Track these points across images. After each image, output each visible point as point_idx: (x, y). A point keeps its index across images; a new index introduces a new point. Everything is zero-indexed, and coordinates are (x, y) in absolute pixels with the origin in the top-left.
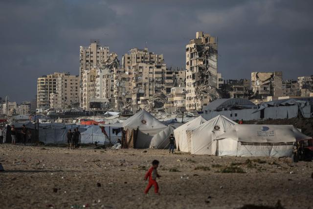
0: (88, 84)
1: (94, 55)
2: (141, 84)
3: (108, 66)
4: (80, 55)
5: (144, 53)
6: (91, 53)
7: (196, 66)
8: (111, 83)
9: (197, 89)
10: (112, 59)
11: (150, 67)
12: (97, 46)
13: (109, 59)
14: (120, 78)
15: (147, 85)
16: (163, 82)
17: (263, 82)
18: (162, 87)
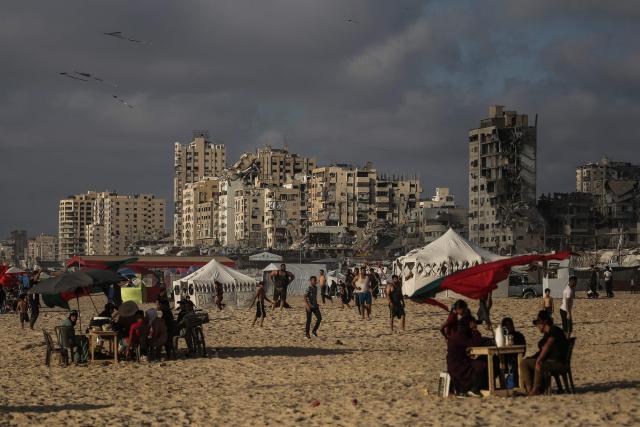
0: (195, 208)
1: (201, 157)
2: (333, 204)
3: (241, 175)
4: (176, 158)
5: (283, 155)
6: (196, 154)
7: (497, 169)
8: (253, 204)
9: (499, 211)
10: (247, 163)
11: (349, 175)
12: (206, 142)
13: (242, 163)
14: (277, 195)
15: (345, 207)
16: (371, 201)
17: (620, 197)
18: (371, 210)
